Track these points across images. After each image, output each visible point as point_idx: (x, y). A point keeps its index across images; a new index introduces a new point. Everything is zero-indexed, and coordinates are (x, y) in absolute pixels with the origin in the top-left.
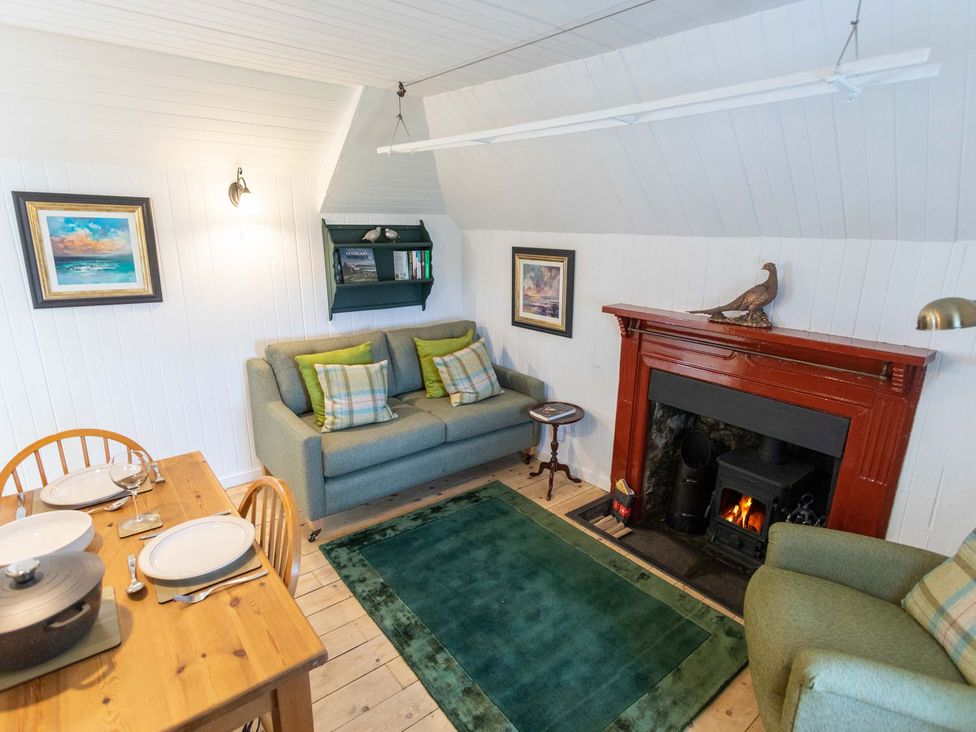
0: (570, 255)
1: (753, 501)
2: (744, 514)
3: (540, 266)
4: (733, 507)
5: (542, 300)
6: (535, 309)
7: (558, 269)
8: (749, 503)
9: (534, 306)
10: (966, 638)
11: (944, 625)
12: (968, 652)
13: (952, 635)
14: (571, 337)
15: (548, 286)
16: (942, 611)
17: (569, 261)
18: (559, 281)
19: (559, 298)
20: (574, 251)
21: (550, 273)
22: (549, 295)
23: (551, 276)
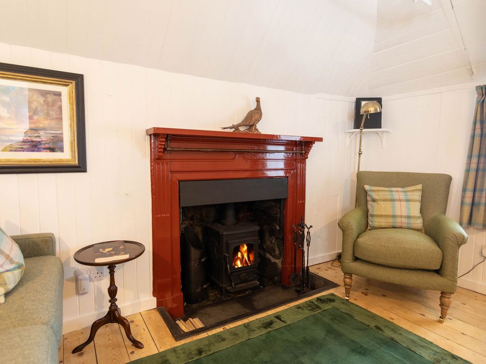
0: (78, 80)
1: (247, 245)
2: (245, 256)
4: (237, 254)
5: (30, 134)
7: (59, 94)
8: (246, 248)
10: (409, 217)
11: (399, 220)
12: (412, 221)
13: (404, 220)
14: (85, 171)
15: (41, 114)
16: (394, 216)
17: (73, 85)
18: (60, 107)
19: (61, 128)
20: (83, 75)
21: (44, 99)
22: (42, 126)
23: (45, 101)
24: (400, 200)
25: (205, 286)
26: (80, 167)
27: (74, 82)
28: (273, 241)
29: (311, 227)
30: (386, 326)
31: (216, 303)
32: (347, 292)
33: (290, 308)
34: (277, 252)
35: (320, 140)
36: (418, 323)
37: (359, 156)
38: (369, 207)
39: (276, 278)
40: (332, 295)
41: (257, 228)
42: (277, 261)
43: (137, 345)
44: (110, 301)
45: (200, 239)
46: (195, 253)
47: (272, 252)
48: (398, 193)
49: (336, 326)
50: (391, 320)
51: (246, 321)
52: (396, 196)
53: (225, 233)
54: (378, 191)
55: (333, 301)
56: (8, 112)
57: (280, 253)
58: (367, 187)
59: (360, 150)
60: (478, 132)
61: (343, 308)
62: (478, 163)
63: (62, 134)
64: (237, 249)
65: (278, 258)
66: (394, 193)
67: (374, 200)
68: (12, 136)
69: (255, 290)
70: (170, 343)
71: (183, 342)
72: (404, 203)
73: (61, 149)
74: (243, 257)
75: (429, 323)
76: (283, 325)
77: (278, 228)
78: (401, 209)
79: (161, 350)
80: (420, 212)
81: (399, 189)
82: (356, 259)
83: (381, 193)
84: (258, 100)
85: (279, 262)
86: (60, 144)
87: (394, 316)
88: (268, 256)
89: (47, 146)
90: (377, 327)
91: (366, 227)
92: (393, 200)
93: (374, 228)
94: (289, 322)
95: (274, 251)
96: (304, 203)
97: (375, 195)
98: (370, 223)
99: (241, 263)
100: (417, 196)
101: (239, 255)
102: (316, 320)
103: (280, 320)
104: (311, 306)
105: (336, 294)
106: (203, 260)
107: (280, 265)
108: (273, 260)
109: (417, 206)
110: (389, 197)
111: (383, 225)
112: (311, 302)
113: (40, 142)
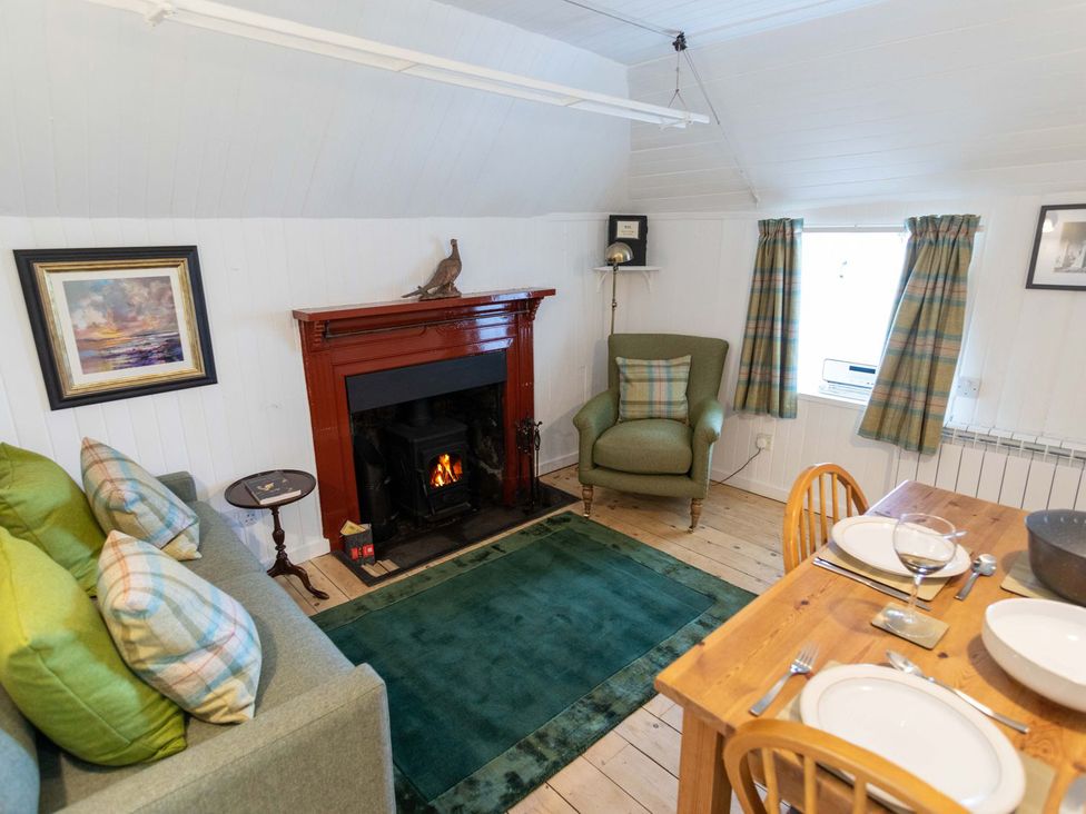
0: (188, 254)
1: (449, 454)
2: (448, 469)
3: (117, 281)
4: (437, 468)
5: (136, 342)
6: (120, 360)
7: (167, 280)
9: (115, 356)
10: (669, 403)
11: (657, 407)
12: (674, 408)
13: (663, 408)
14: (215, 382)
15: (147, 312)
16: (651, 403)
17: (184, 263)
18: (171, 299)
19: (176, 327)
20: (195, 247)
21: (147, 290)
22: (150, 328)
23: (149, 293)
24: (660, 380)
25: (393, 517)
26: (209, 378)
27: (186, 260)
28: (489, 443)
29: (540, 423)
30: (625, 544)
31: (410, 539)
32: (588, 508)
33: (512, 535)
34: (495, 459)
35: (552, 292)
36: (665, 536)
37: (613, 310)
38: (621, 389)
39: (495, 496)
40: (569, 513)
41: (463, 428)
42: (496, 472)
43: (320, 595)
44: (277, 548)
45: (377, 448)
46: (373, 473)
47: (487, 459)
48: (659, 369)
49: (566, 550)
50: (633, 536)
51: (454, 555)
52: (657, 373)
53: (416, 441)
54: (634, 366)
55: (568, 520)
56: (104, 316)
57: (499, 461)
58: (620, 360)
59: (614, 300)
60: (758, 285)
61: (579, 528)
62: (756, 328)
63: (178, 335)
64: (436, 461)
65: (497, 468)
66: (653, 369)
67: (627, 381)
68: (114, 348)
69: (466, 515)
70: (361, 590)
71: (377, 587)
72: (665, 384)
73: (180, 357)
74: (445, 471)
75: (677, 535)
76: (502, 555)
77: (494, 424)
78: (660, 392)
79: (352, 598)
80: (686, 394)
81: (662, 362)
82: (596, 466)
83: (637, 370)
84: (454, 244)
85: (498, 473)
86: (177, 349)
87: (639, 532)
88: (483, 464)
89: (160, 355)
90: (614, 546)
91: (616, 418)
92: (651, 380)
93: (626, 420)
94: (509, 552)
95: (492, 458)
96: (532, 386)
97: (629, 373)
98: (621, 413)
99: (443, 479)
100: (683, 372)
101: (440, 468)
102: (543, 546)
103: (498, 549)
104: (540, 529)
105: (573, 511)
106: (387, 482)
107: (500, 476)
108: (490, 471)
109: (683, 386)
110: (646, 375)
111: (637, 415)
112: (539, 524)
113: (150, 351)
